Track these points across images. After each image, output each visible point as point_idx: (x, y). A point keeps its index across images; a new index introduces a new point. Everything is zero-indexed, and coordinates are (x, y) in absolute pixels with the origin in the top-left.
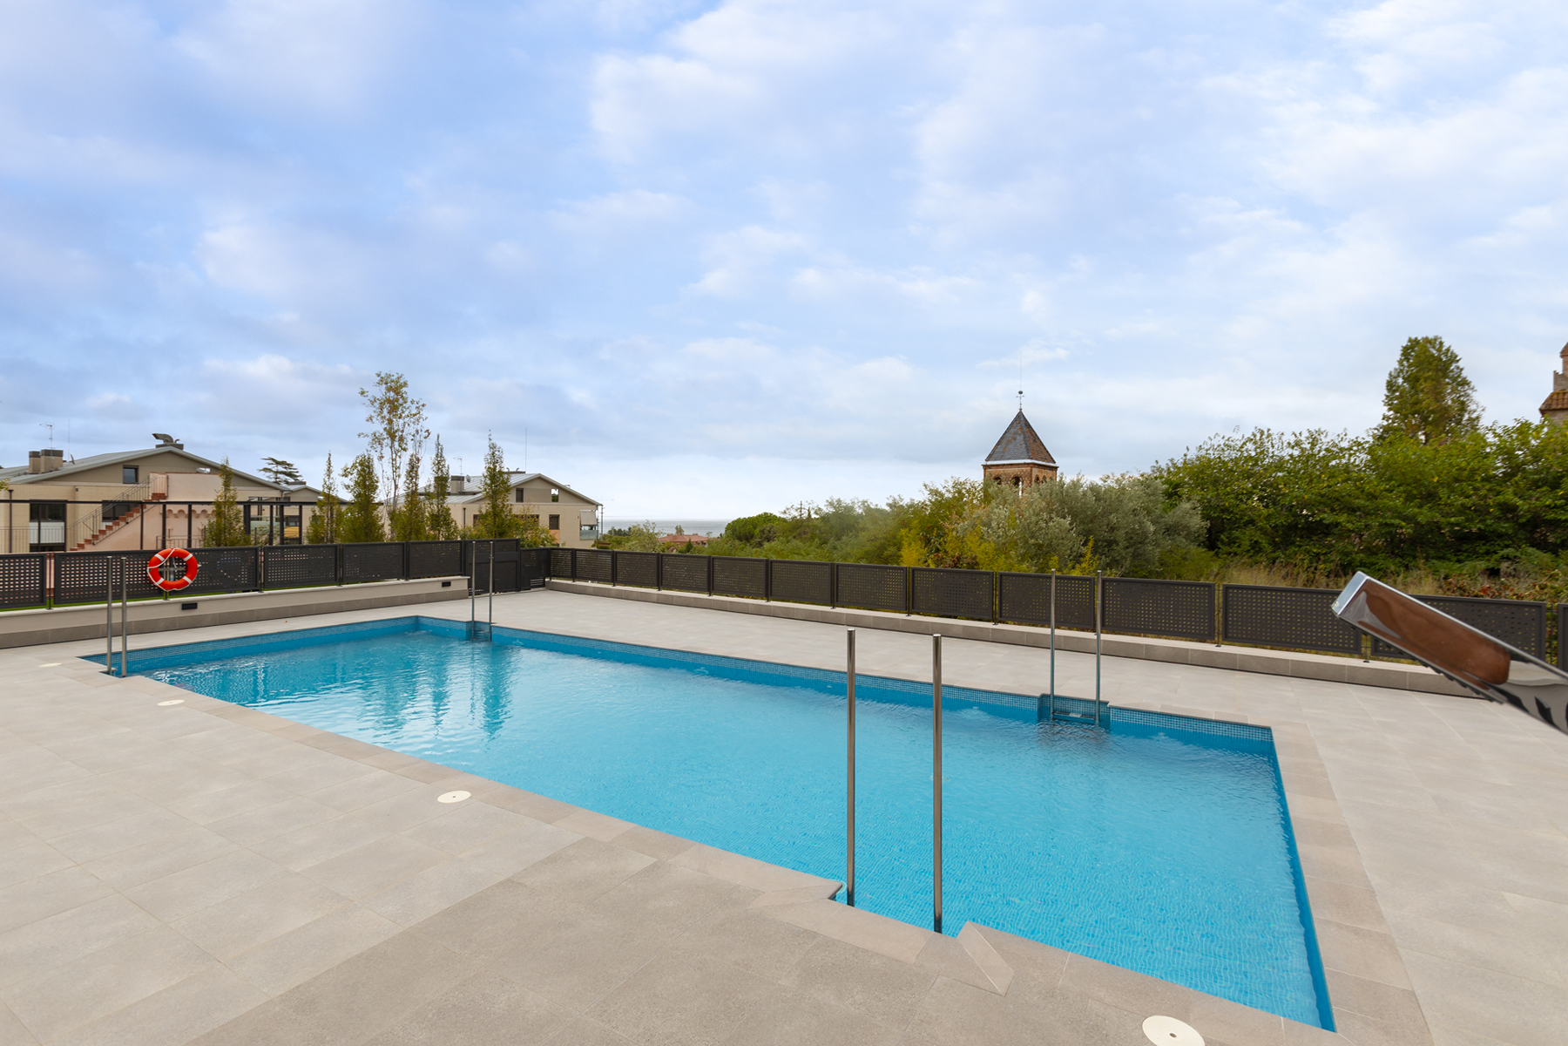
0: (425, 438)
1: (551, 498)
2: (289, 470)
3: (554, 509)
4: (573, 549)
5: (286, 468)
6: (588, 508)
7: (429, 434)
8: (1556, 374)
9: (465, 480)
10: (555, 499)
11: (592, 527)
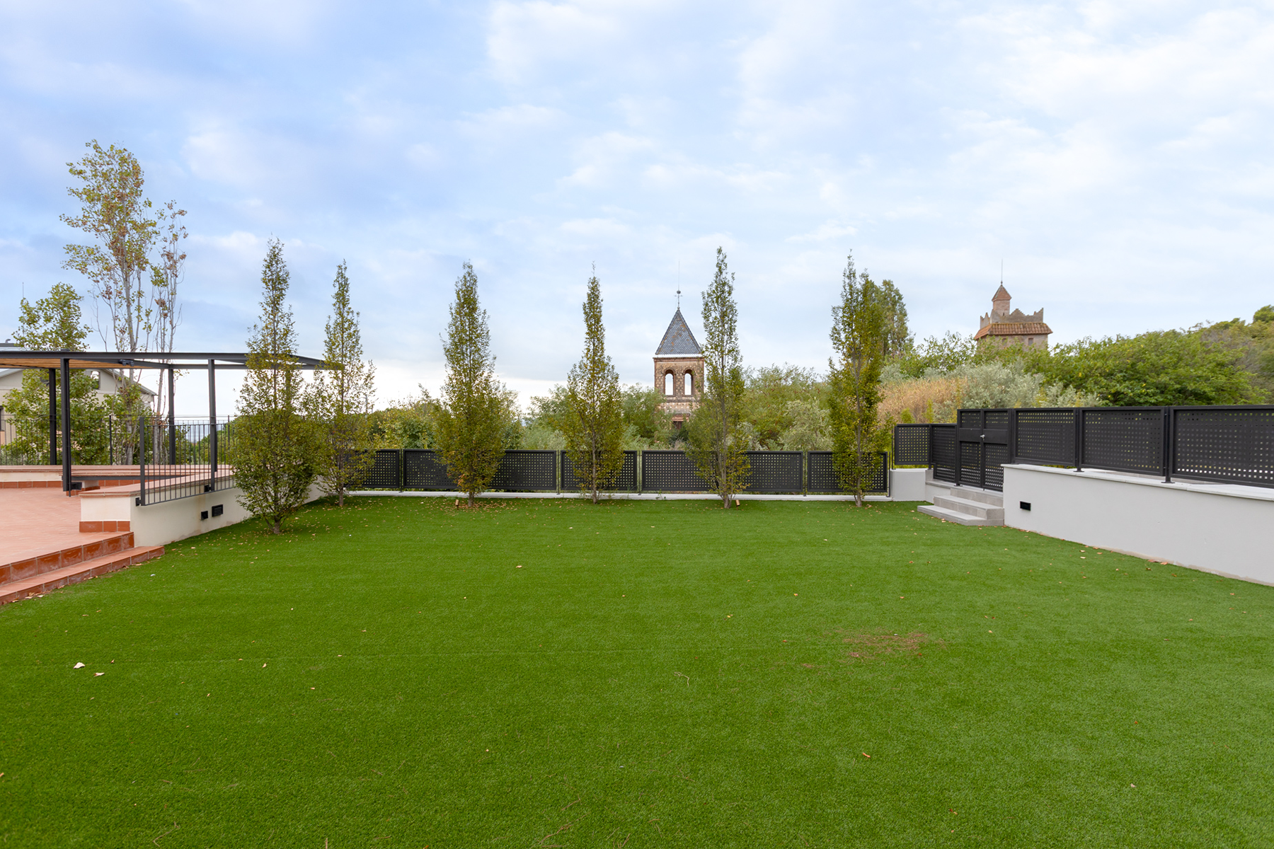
8: (981, 317)
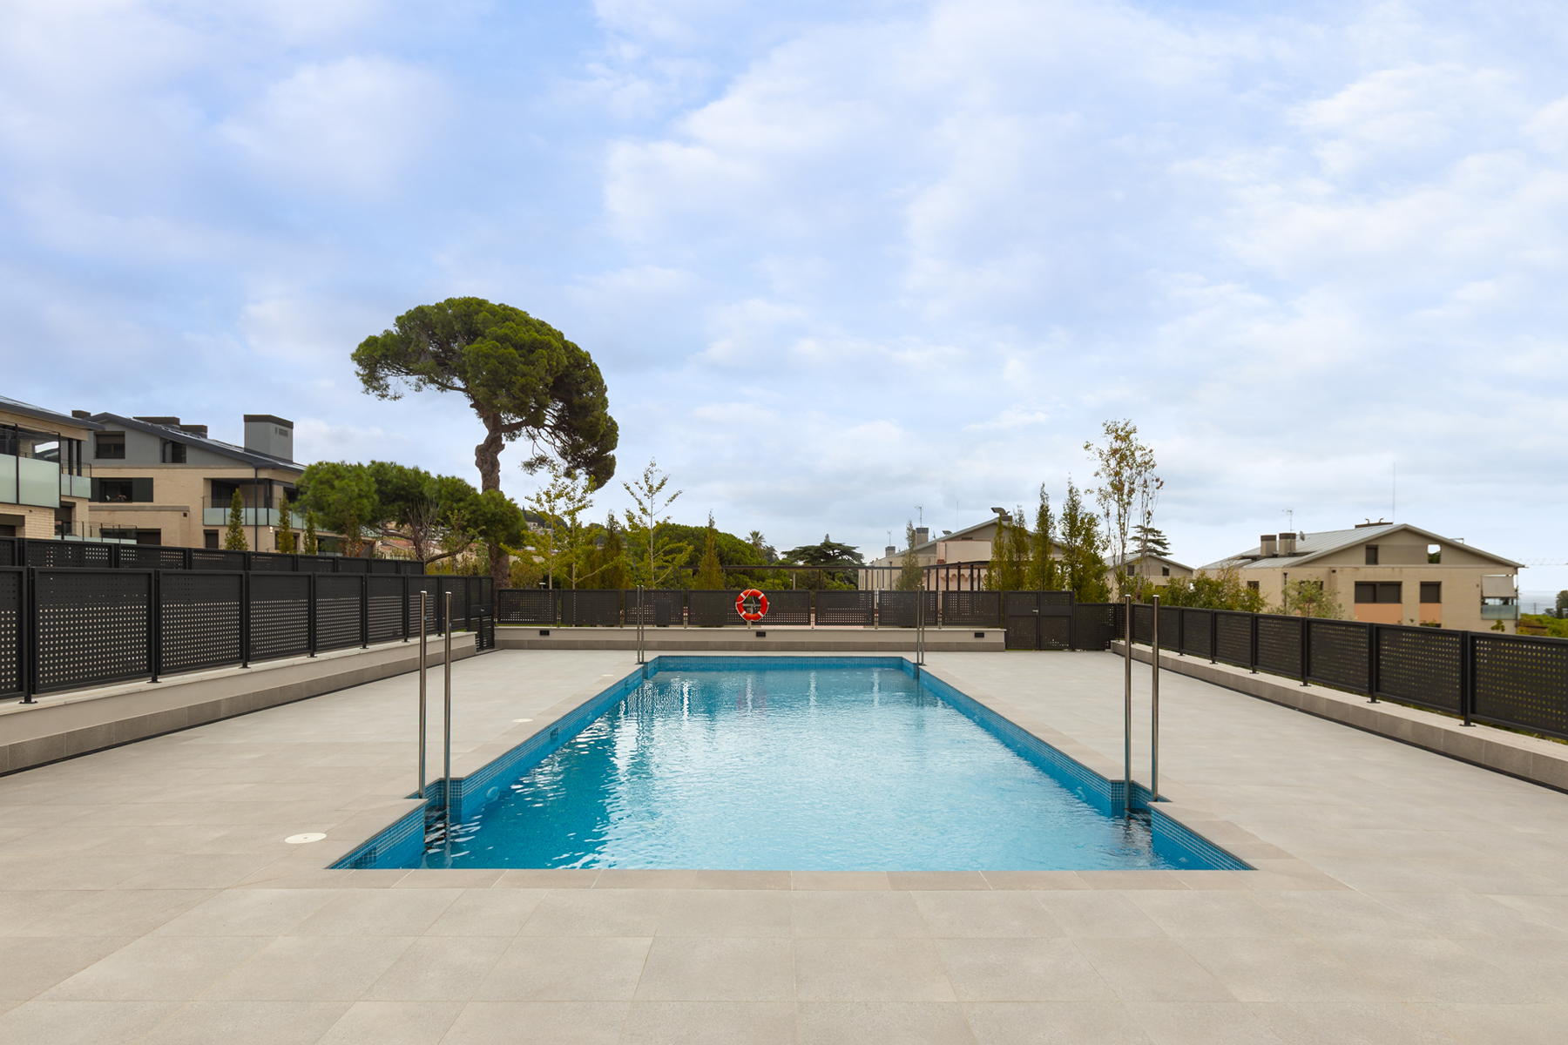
0: (1158, 488)
1: (1427, 558)
2: (1157, 538)
3: (1431, 573)
4: (1464, 634)
5: (1154, 535)
6: (1501, 573)
7: (1162, 483)
9: (1298, 538)
10: (1434, 559)
11: (1506, 601)
